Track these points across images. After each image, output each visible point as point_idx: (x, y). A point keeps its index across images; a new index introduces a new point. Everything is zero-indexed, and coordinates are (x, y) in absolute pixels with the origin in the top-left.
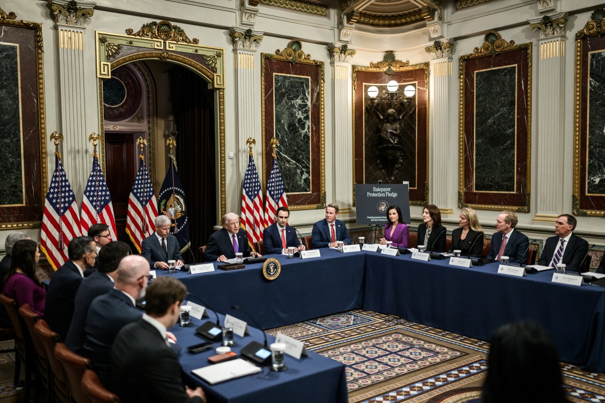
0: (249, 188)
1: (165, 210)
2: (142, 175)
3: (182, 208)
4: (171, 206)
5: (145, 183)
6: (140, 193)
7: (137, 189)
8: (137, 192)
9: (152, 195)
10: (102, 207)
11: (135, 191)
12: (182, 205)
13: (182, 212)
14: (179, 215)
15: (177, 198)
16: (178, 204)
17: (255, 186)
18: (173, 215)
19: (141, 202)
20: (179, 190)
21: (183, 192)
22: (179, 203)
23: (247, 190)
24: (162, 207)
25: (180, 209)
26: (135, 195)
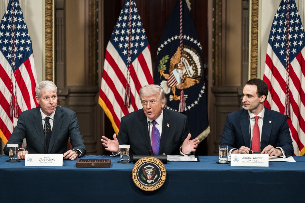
0: (280, 42)
1: (167, 72)
2: (128, 15)
3: (196, 70)
4: (176, 66)
5: (132, 27)
6: (123, 43)
7: (119, 36)
8: (119, 41)
9: (144, 48)
10: (19, 63)
11: (116, 39)
12: (196, 66)
13: (195, 77)
14: (190, 83)
15: (188, 54)
16: (191, 64)
17: (292, 40)
18: (179, 81)
19: (124, 58)
20: (192, 40)
21: (199, 44)
22: (191, 62)
23: (277, 45)
24: (164, 67)
25: (192, 72)
26: (116, 45)
